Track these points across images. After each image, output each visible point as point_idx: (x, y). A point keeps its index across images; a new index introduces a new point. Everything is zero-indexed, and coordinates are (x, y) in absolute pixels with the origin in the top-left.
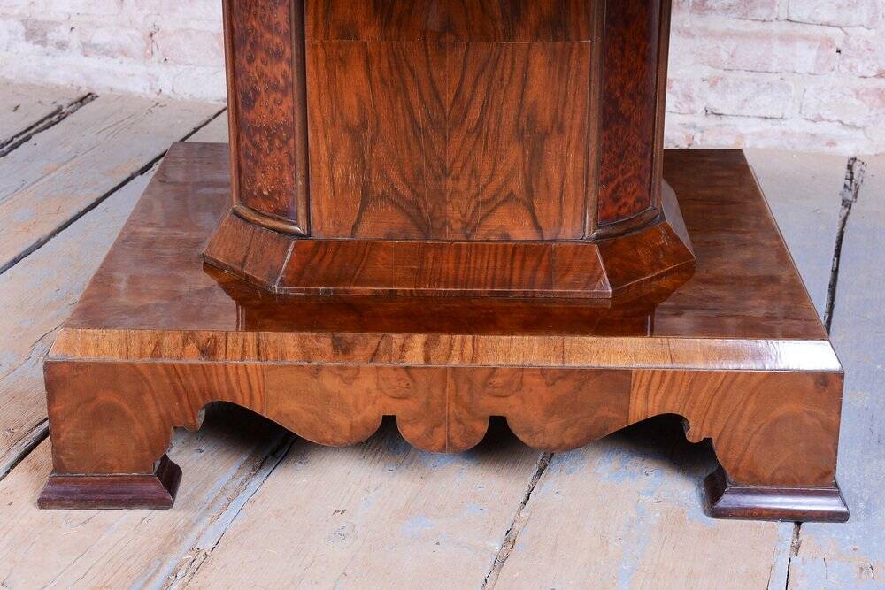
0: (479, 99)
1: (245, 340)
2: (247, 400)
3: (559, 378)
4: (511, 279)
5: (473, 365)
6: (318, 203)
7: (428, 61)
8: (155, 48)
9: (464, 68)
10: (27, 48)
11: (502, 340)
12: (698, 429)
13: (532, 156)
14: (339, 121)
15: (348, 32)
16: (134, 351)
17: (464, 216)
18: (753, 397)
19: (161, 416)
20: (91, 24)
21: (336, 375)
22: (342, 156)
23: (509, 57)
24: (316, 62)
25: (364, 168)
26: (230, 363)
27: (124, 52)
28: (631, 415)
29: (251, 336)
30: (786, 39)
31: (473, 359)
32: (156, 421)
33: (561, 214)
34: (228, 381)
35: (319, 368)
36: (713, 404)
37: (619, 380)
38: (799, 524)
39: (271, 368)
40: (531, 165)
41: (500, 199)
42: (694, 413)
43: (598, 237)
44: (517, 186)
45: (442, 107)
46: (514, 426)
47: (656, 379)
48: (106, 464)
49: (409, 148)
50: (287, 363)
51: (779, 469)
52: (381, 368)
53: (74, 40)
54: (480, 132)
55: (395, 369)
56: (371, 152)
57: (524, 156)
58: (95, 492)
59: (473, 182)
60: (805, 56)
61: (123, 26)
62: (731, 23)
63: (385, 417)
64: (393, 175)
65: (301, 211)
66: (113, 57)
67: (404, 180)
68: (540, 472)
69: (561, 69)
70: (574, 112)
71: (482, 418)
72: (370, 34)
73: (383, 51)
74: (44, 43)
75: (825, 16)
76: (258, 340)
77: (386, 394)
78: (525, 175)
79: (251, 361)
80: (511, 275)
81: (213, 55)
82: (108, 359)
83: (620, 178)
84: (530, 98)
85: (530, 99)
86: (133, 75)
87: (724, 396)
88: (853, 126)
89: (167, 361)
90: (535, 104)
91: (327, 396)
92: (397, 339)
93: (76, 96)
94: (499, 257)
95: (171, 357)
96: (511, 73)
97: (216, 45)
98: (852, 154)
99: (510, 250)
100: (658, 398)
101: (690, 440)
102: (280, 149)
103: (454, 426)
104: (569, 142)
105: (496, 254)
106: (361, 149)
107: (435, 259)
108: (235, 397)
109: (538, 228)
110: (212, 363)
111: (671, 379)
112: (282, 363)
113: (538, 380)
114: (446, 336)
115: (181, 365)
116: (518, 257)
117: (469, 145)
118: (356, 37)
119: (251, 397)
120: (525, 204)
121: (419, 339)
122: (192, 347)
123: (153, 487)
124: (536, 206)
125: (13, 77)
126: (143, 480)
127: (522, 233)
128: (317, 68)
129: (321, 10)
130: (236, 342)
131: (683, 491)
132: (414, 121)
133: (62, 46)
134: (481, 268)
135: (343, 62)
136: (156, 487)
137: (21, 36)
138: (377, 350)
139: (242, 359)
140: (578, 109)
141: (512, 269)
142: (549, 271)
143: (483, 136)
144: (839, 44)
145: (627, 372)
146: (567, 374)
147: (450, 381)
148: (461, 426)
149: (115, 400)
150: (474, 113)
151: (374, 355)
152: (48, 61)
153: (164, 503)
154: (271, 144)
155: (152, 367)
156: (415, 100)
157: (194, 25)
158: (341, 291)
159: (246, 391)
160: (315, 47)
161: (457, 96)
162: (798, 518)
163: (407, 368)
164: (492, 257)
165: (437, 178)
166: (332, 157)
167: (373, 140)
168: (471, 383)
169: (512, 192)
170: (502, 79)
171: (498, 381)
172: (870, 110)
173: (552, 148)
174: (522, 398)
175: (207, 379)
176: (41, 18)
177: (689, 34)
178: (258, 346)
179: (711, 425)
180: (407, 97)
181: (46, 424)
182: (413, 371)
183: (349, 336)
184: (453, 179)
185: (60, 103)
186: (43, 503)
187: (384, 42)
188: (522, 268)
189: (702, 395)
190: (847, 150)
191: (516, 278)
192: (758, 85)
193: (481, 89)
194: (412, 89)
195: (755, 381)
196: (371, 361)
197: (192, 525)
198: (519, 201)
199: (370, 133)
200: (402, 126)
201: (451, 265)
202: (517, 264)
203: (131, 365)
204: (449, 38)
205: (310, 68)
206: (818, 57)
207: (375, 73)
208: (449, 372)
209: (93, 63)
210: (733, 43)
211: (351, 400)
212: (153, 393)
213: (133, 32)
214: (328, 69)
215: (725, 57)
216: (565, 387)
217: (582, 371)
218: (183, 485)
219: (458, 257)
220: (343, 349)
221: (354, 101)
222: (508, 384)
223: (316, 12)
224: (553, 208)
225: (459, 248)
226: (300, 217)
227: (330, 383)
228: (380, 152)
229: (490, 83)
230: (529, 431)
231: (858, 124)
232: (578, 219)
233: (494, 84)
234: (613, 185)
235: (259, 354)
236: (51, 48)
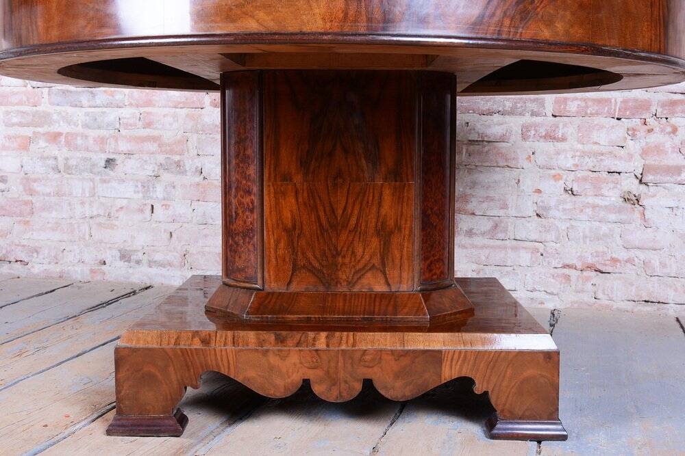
0: (356, 212)
1: (226, 335)
2: (227, 370)
3: (402, 356)
4: (374, 311)
5: (354, 348)
6: (269, 272)
7: (329, 193)
8: (186, 262)
9: (347, 196)
10: (121, 264)
11: (370, 335)
12: (481, 386)
13: (385, 244)
14: (281, 226)
15: (286, 178)
16: (165, 342)
17: (348, 278)
18: (510, 365)
19: (178, 380)
20: (154, 251)
21: (276, 355)
22: (282, 245)
23: (371, 191)
24: (269, 194)
25: (294, 252)
26: (218, 349)
27: (170, 264)
28: (443, 379)
29: (230, 333)
30: (514, 249)
31: (354, 345)
32: (175, 383)
33: (401, 277)
34: (216, 360)
35: (267, 351)
36: (488, 371)
37: (435, 357)
38: (539, 442)
39: (241, 351)
40: (384, 249)
41: (367, 268)
42: (478, 376)
43: (421, 290)
44: (376, 261)
45: (336, 218)
46: (377, 385)
47: (456, 356)
48: (146, 409)
49: (318, 240)
50: (249, 348)
51: (526, 410)
52: (302, 350)
53: (145, 259)
54: (357, 231)
55: (310, 351)
56: (298, 242)
57: (380, 245)
58: (138, 426)
59: (353, 259)
60: (525, 257)
61: (170, 251)
62: (486, 241)
63: (303, 380)
64: (310, 255)
65: (259, 275)
66: (164, 267)
67: (315, 257)
68: (391, 424)
69: (399, 198)
70: (406, 220)
71: (358, 380)
72: (298, 178)
73: (305, 187)
74: (129, 261)
75: (534, 236)
76: (234, 336)
77: (305, 366)
78: (381, 255)
79: (230, 347)
80: (374, 308)
81: (216, 264)
82: (150, 346)
83: (432, 258)
84: (383, 211)
85: (383, 213)
86: (173, 276)
87: (494, 366)
88: (552, 294)
89: (182, 347)
90: (385, 215)
91: (271, 368)
92: (311, 334)
93: (143, 286)
94: (367, 300)
95: (184, 345)
96: (373, 199)
97: (218, 259)
98: (553, 309)
99: (373, 296)
100: (458, 367)
101: (476, 392)
102: (249, 243)
103: (343, 385)
104: (404, 237)
105: (366, 298)
106: (292, 240)
107: (332, 301)
108: (219, 368)
109: (389, 285)
110: (208, 348)
111: (464, 355)
112: (247, 348)
113: (390, 357)
114: (338, 333)
115: (191, 349)
116: (378, 300)
117: (351, 238)
118: (291, 180)
119: (229, 368)
120: (381, 271)
121: (323, 335)
122: (197, 340)
123: (171, 422)
124: (387, 272)
125: (112, 279)
126: (167, 418)
127: (380, 288)
128: (269, 197)
129: (272, 166)
130: (221, 336)
131: (474, 430)
132: (321, 225)
133: (138, 262)
134: (357, 306)
135: (284, 194)
136: (173, 422)
137: (118, 258)
138: (300, 340)
139: (224, 346)
140: (408, 219)
141: (374, 306)
142: (395, 307)
143: (358, 233)
144: (542, 251)
145: (440, 352)
146: (406, 353)
147: (341, 359)
148: (347, 385)
149: (153, 370)
150: (353, 221)
151: (298, 343)
152: (131, 271)
153: (177, 434)
154: (244, 240)
155: (174, 350)
156: (322, 214)
157: (207, 249)
158: (279, 318)
159: (226, 364)
160: (269, 186)
161: (344, 211)
162: (539, 439)
163: (317, 350)
164: (363, 299)
165: (333, 256)
166: (276, 246)
167: (299, 235)
168: (352, 358)
169: (374, 264)
170: (368, 202)
171: (368, 357)
172: (561, 284)
173: (395, 240)
174: (381, 368)
175: (205, 358)
176: (128, 249)
177: (464, 247)
178: (234, 338)
179: (488, 382)
180: (317, 212)
181: (115, 404)
182: (319, 352)
183: (284, 333)
184: (342, 257)
185: (135, 289)
186: (109, 432)
187: (305, 183)
188: (380, 305)
189: (482, 365)
190: (550, 306)
191: (377, 310)
192: (502, 273)
193: (357, 207)
194: (321, 208)
195: (511, 357)
196: (297, 346)
197: (192, 446)
198: (377, 269)
199: (297, 232)
200: (315, 228)
201: (341, 304)
202: (377, 304)
203: (163, 349)
204: (340, 180)
205: (266, 197)
206: (532, 258)
207: (300, 200)
208: (340, 352)
209: (154, 271)
210: (487, 251)
211: (284, 370)
212: (174, 366)
213: (175, 254)
214: (276, 199)
215: (484, 258)
216: (405, 361)
217: (414, 351)
218: (188, 427)
219: (345, 300)
220: (281, 341)
221: (289, 215)
222: (373, 360)
223: (270, 168)
224: (396, 273)
225: (345, 295)
226: (259, 279)
227: (273, 359)
228: (303, 242)
229: (361, 204)
230: (386, 388)
231: (555, 292)
232: (410, 280)
233: (364, 205)
234: (428, 262)
235: (234, 343)
236: (132, 264)
